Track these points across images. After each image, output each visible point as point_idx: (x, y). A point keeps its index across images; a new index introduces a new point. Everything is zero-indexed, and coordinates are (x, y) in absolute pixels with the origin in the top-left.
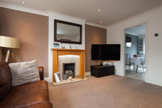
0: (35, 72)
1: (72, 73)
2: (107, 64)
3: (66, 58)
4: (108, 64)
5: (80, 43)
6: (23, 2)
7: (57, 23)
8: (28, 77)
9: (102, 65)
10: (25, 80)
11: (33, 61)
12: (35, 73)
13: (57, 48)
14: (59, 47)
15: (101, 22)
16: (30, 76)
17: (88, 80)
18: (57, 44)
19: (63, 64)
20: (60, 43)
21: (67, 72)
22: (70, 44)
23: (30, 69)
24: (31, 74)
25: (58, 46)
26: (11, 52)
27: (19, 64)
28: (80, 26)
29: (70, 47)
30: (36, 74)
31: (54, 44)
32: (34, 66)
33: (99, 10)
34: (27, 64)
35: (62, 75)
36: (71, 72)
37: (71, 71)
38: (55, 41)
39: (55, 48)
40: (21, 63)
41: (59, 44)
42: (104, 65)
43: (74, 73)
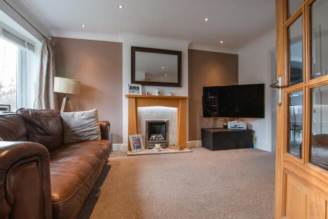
0: (94, 126)
1: (163, 138)
2: (236, 126)
3: (152, 112)
4: (238, 126)
5: (178, 85)
6: (83, 26)
7: (136, 52)
8: (85, 133)
9: (226, 127)
10: (80, 136)
11: (91, 111)
12: (93, 128)
13: (136, 93)
14: (138, 93)
15: (222, 42)
16: (87, 131)
17: (190, 152)
18: (135, 88)
19: (147, 121)
20: (140, 86)
21: (154, 137)
22: (158, 87)
23: (87, 122)
24: (88, 129)
25: (137, 91)
26: (67, 100)
27: (73, 115)
28: (179, 54)
29: (159, 93)
30: (95, 129)
31: (131, 88)
32: (93, 118)
33: (206, 20)
34: (83, 114)
35: (145, 141)
36: (160, 137)
37: (162, 136)
38: (132, 83)
39: (132, 94)
40: (76, 112)
41: (138, 88)
42: (229, 127)
43: (165, 139)
